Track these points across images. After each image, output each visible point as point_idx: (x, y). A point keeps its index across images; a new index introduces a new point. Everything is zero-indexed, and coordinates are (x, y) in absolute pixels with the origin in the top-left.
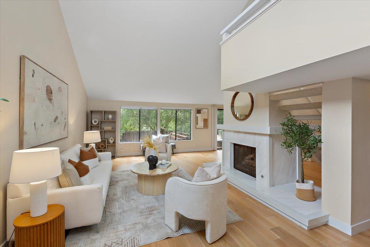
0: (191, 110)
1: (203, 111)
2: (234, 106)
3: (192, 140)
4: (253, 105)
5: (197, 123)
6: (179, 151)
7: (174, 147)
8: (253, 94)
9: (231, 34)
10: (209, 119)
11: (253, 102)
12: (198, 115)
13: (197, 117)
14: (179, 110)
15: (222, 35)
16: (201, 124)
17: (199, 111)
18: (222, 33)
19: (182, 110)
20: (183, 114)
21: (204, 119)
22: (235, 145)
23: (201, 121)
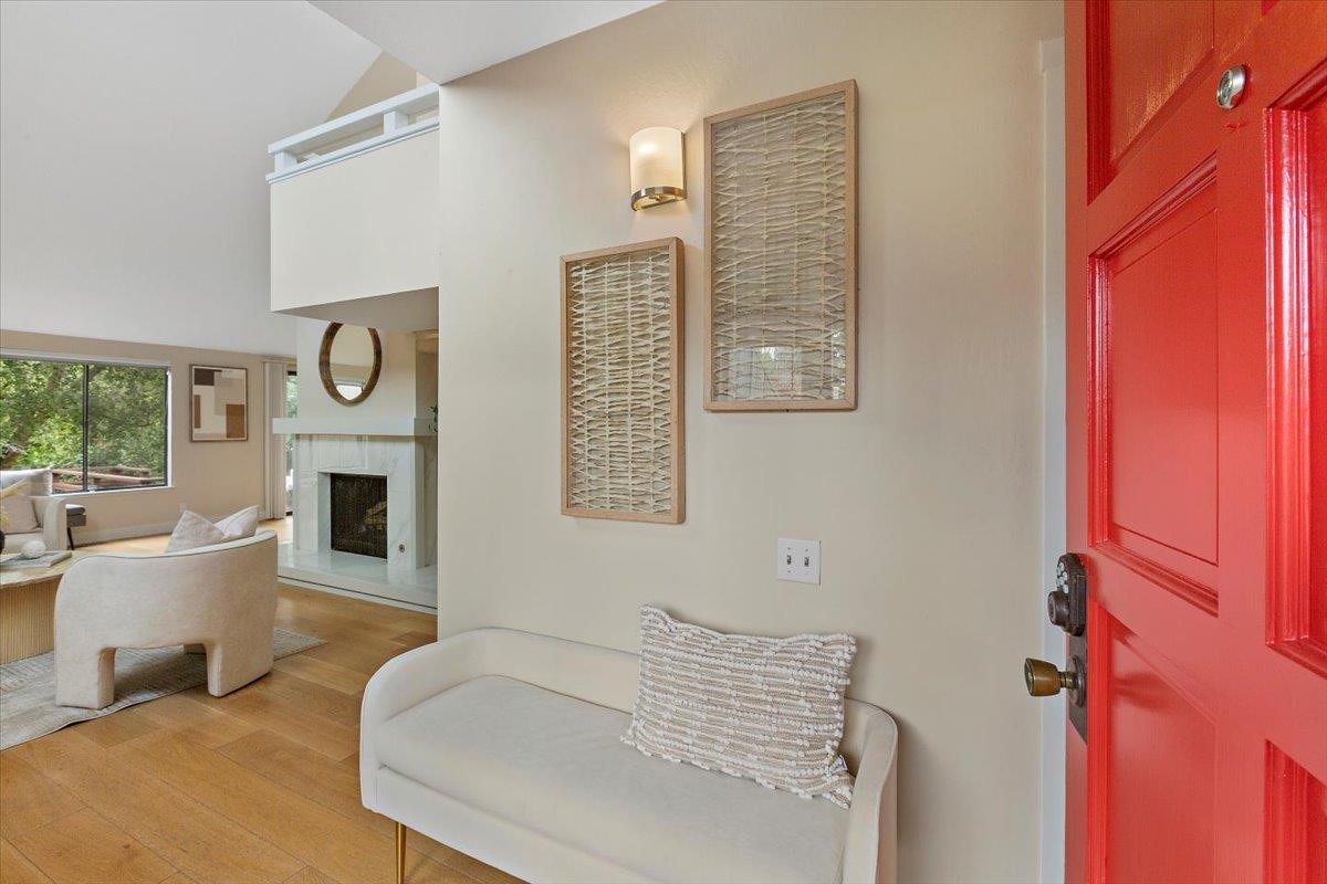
0: (165, 369)
1: (226, 374)
2: (331, 361)
3: (170, 485)
4: (380, 361)
5: (195, 420)
6: (105, 534)
7: (76, 518)
8: (380, 333)
9: (302, 165)
10: (251, 406)
11: (378, 353)
12: (198, 389)
13: (198, 397)
14: (99, 368)
15: (273, 154)
16: (214, 423)
17: (204, 376)
18: (272, 148)
19: (119, 367)
20: (124, 390)
21: (228, 406)
22: (335, 477)
23: (217, 412)
